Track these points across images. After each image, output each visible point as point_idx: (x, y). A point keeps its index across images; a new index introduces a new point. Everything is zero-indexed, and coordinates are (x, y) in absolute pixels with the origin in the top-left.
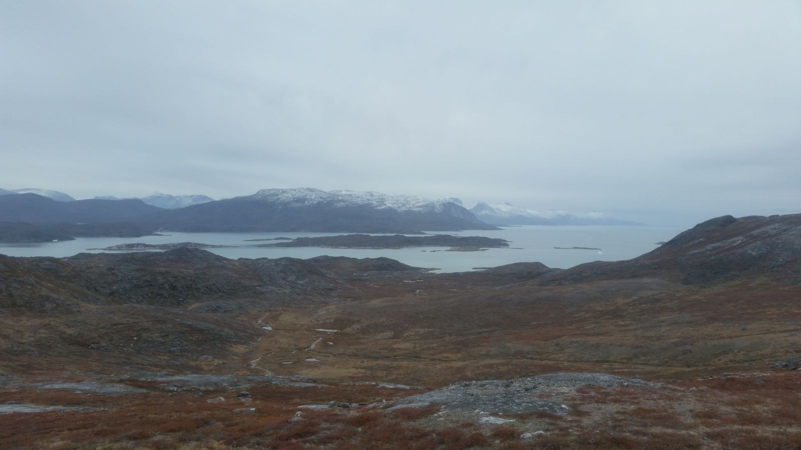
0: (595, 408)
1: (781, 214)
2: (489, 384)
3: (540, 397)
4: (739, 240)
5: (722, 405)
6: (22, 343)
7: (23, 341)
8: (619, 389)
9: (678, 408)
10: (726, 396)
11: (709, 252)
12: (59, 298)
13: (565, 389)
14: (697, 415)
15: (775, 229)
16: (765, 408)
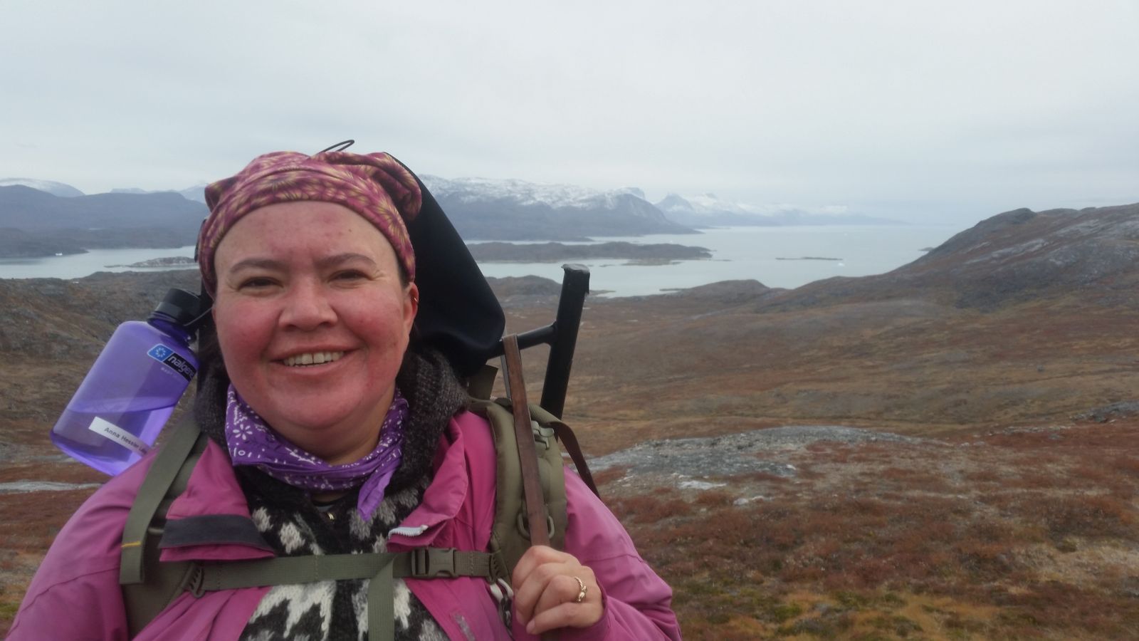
0: (832, 468)
1: (1098, 205)
2: (689, 443)
3: (758, 457)
4: (1038, 243)
5: (1003, 465)
6: (24, 402)
7: (24, 399)
8: (864, 445)
9: (943, 468)
10: (1009, 454)
11: (994, 262)
12: (70, 337)
13: (791, 446)
14: (969, 477)
15: (1090, 227)
16: (1060, 468)
